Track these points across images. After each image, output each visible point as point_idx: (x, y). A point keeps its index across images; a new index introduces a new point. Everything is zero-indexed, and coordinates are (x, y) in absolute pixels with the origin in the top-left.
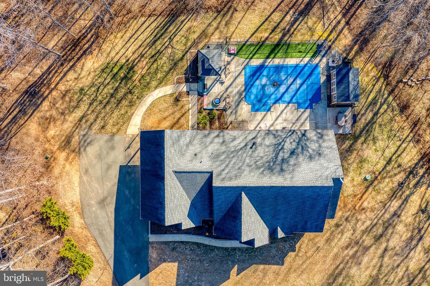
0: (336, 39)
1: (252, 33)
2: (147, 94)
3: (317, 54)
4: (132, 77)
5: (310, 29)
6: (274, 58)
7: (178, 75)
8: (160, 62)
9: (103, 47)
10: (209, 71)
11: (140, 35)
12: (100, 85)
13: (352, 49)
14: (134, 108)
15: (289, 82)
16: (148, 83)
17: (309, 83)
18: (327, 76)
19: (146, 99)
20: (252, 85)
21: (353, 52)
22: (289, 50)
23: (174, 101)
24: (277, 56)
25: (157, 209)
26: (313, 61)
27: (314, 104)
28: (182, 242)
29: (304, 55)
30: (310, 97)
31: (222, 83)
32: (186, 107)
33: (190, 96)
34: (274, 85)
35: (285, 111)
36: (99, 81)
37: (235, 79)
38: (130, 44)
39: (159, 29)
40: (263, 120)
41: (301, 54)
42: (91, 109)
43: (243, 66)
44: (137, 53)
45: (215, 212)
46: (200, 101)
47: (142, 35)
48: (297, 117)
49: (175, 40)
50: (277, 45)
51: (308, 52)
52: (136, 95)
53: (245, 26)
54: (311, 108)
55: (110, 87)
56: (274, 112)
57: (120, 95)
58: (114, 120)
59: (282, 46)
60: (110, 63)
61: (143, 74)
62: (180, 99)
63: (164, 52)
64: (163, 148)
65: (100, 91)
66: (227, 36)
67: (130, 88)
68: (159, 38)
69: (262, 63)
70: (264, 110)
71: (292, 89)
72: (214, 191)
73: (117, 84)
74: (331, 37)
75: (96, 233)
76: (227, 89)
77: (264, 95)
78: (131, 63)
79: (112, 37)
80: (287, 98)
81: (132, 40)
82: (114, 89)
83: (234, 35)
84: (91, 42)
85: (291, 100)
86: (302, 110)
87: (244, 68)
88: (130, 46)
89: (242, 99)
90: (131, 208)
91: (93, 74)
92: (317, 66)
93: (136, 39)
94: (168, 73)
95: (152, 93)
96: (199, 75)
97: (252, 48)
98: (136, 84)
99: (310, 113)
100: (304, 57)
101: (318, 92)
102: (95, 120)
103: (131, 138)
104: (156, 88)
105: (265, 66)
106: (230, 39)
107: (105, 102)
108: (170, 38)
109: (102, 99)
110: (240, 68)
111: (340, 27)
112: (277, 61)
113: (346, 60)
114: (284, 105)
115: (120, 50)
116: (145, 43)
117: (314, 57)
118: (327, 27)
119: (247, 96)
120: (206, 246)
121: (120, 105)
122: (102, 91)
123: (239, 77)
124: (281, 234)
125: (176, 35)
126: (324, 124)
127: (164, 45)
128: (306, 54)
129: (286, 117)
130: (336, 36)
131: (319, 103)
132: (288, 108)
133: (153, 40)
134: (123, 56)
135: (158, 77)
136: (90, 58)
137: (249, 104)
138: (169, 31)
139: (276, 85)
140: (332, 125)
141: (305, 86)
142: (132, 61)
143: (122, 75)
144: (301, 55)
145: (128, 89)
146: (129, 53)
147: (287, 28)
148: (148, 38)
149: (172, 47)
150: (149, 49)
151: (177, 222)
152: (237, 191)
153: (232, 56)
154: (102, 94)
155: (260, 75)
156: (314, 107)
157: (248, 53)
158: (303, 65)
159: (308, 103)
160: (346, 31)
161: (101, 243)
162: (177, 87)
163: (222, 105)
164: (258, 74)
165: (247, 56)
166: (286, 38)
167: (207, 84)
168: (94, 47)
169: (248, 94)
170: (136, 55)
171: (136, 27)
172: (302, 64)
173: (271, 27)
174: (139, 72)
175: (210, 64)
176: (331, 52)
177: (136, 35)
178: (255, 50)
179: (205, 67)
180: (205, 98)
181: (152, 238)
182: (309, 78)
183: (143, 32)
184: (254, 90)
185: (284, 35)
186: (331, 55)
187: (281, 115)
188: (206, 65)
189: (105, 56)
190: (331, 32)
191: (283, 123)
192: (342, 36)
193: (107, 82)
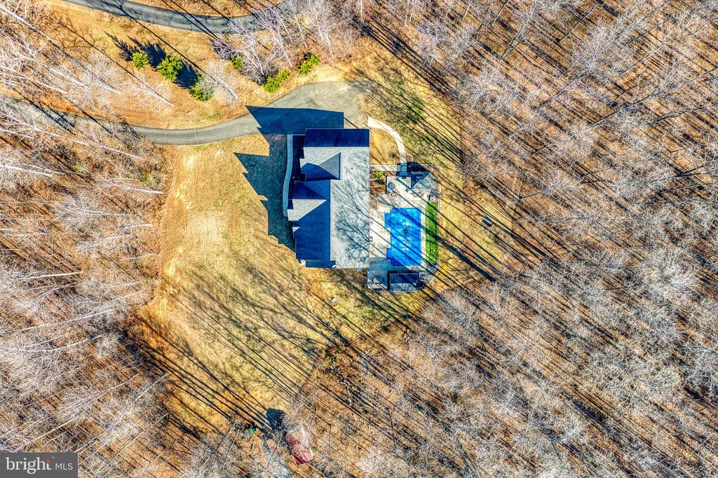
2: (398, 132)
3: (428, 264)
7: (413, 157)
14: (388, 123)
15: (406, 244)
18: (411, 271)
19: (394, 132)
22: (432, 244)
23: (393, 153)
25: (314, 141)
27: (390, 261)
28: (286, 159)
30: (395, 258)
32: (389, 163)
33: (397, 166)
35: (385, 242)
38: (437, 120)
43: (419, 208)
45: (312, 182)
46: (392, 173)
51: (430, 258)
52: (396, 124)
54: (387, 259)
60: (422, 104)
62: (394, 158)
64: (356, 146)
70: (386, 226)
72: (327, 181)
75: (293, 94)
79: (444, 105)
80: (395, 242)
85: (393, 245)
86: (385, 253)
88: (435, 120)
90: (312, 121)
96: (412, 172)
99: (383, 258)
100: (426, 255)
101: (399, 264)
113: (423, 286)
117: (426, 262)
120: (284, 177)
124: (295, 229)
128: (428, 257)
131: (391, 265)
132: (387, 244)
134: (427, 115)
136: (428, 88)
144: (428, 253)
151: (305, 155)
152: (327, 197)
156: (387, 261)
158: (420, 255)
159: (391, 257)
160: (446, 287)
161: (286, 98)
162: (404, 157)
163: (390, 190)
165: (428, 212)
168: (436, 91)
173: (450, 230)
175: (419, 180)
179: (416, 177)
180: (395, 177)
181: (290, 137)
188: (418, 177)
192: (443, 284)
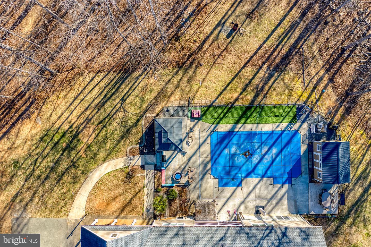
0: (319, 99)
1: (219, 93)
2: (94, 169)
3: (296, 119)
4: (76, 146)
5: (288, 87)
6: (245, 123)
7: (132, 145)
8: (110, 129)
9: (43, 109)
10: (168, 146)
11: (87, 94)
12: (38, 156)
13: (337, 111)
14: (78, 185)
15: (264, 151)
16: (95, 155)
17: (287, 152)
18: (308, 145)
19: (92, 175)
20: (219, 155)
21: (338, 116)
22: (264, 114)
23: (126, 177)
24: (249, 121)
26: (292, 128)
27: (293, 179)
29: (281, 120)
30: (288, 170)
31: (184, 154)
32: (141, 184)
33: (145, 170)
34: (245, 155)
35: (259, 186)
36: (37, 151)
37: (199, 147)
38: (75, 106)
39: (109, 87)
40: (232, 197)
41: (278, 118)
42: (27, 185)
43: (208, 132)
44: (82, 118)
46: (157, 177)
47: (89, 95)
48: (273, 194)
49: (128, 101)
50: (249, 108)
51: (286, 116)
52: (80, 170)
53: (211, 84)
54: (290, 183)
55: (49, 159)
56: (246, 188)
57: (61, 168)
58: (54, 200)
59: (255, 109)
60: (50, 130)
61: (90, 144)
62: (134, 175)
63: (114, 117)
65: (38, 163)
66: (189, 96)
67: (74, 160)
68: (109, 99)
69: (231, 129)
70: (234, 185)
71: (267, 159)
73: (59, 156)
74: (312, 97)
76: (189, 159)
77: (233, 166)
78: (75, 130)
79: (54, 97)
80: (260, 170)
81: (77, 101)
82: (55, 161)
83: (198, 96)
84: (29, 104)
85: (266, 173)
86: (279, 186)
87: (210, 135)
88: (75, 109)
89: (208, 171)
91: (29, 143)
92: (296, 132)
93: (82, 100)
94: (118, 142)
95: (100, 167)
97: (219, 112)
98: (81, 156)
99: (289, 188)
100: (281, 123)
101: (298, 165)
102: (31, 200)
103: (74, 223)
104: (104, 160)
105: (235, 133)
106: (192, 100)
107: (43, 177)
108: (122, 99)
109: (40, 174)
110: (205, 134)
111: (322, 85)
112: (249, 127)
113: (331, 127)
114: (258, 180)
115: (63, 114)
116: (93, 104)
117: (293, 123)
118: (307, 85)
119: (214, 169)
121: (61, 182)
122: (40, 164)
123: (204, 145)
125: (129, 96)
126: (305, 202)
127: (114, 108)
128: (284, 119)
129: (259, 193)
130: (318, 96)
131: (299, 177)
132: (262, 183)
133: (102, 102)
134: (66, 121)
135: (108, 148)
136: (28, 123)
137: (216, 178)
138: (121, 89)
139: (249, 155)
140: (315, 204)
141: (281, 156)
142: (76, 127)
143: (64, 145)
144: (278, 120)
145: (72, 161)
146: (73, 118)
147: (261, 85)
148: (96, 99)
149: (125, 111)
150: (97, 112)
153: (196, 121)
154: (40, 168)
155: (229, 143)
156: (293, 182)
157: (215, 117)
158: (280, 132)
159: (286, 176)
160: (329, 90)
162: (130, 159)
163: (183, 181)
164: (226, 142)
165: (213, 120)
166: (259, 99)
167: (165, 156)
168: (32, 109)
169: (214, 165)
170: (81, 120)
171: (82, 85)
172: (279, 129)
173: (241, 86)
174: (85, 140)
175: (168, 139)
176: (312, 117)
177: (82, 94)
178: (223, 114)
179: (163, 141)
180: (163, 173)
182: (287, 147)
183: (91, 91)
184: (222, 160)
185: (257, 96)
186: (312, 119)
187: (254, 191)
188: (164, 139)
189: (45, 120)
190: (313, 91)
191: (255, 200)
192: (325, 95)
193: (46, 154)
